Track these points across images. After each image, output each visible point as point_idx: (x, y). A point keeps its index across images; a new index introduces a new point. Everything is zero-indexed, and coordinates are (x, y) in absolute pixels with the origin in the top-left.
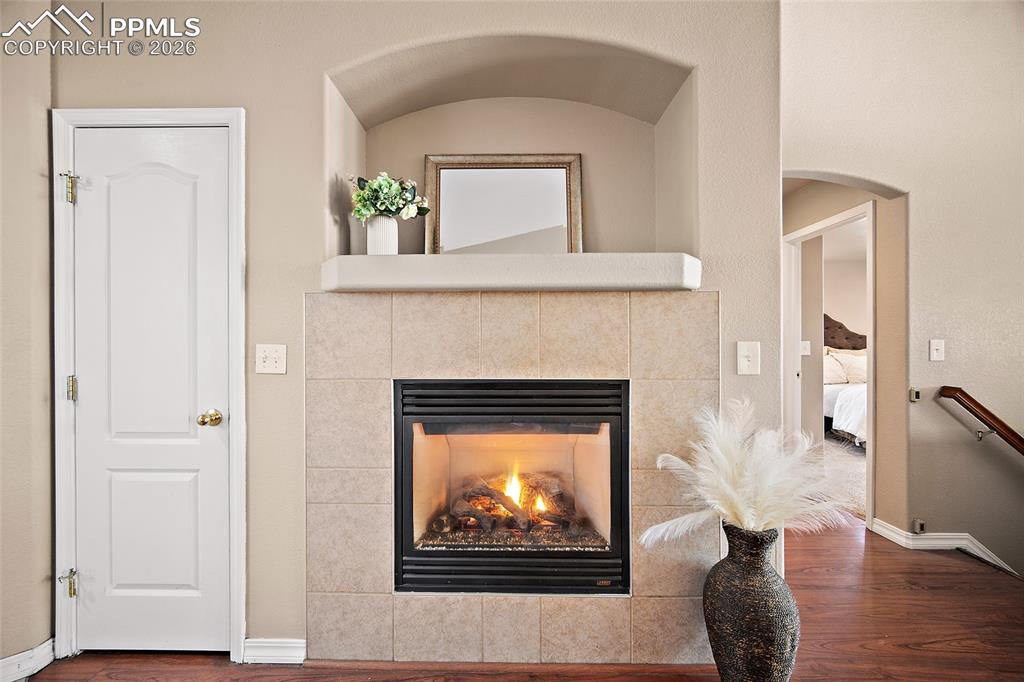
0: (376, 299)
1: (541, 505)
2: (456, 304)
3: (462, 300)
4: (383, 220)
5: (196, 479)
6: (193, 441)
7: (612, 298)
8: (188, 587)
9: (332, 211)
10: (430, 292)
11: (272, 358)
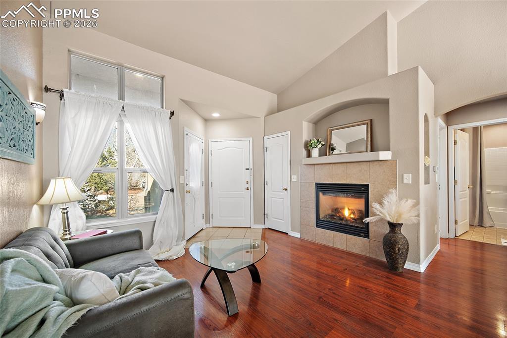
0: (312, 166)
1: (352, 216)
2: (327, 167)
3: (329, 165)
4: (314, 149)
5: (283, 201)
6: (283, 193)
7: (364, 163)
8: (281, 220)
9: (305, 148)
10: (322, 164)
11: (294, 178)
